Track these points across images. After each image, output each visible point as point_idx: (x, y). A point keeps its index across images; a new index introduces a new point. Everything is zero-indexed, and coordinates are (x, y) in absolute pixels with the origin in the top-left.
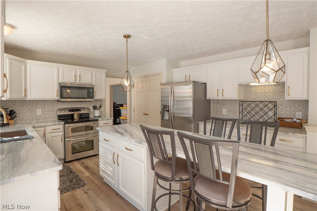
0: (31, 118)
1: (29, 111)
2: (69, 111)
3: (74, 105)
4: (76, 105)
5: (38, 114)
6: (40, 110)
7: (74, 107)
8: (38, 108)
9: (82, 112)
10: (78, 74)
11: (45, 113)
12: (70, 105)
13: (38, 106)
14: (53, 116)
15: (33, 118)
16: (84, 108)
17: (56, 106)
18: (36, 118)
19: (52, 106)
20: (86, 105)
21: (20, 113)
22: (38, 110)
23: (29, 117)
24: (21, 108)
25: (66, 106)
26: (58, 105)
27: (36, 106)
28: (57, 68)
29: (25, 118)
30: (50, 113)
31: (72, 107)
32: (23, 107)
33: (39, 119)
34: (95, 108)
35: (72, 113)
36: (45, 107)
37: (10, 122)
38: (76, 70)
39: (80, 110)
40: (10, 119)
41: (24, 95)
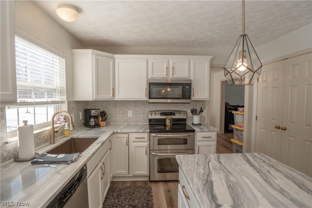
0: (123, 120)
1: (121, 112)
2: (162, 114)
3: (168, 107)
4: (170, 107)
5: (129, 116)
6: (131, 111)
7: (168, 109)
8: (130, 109)
9: (177, 116)
10: (171, 66)
11: (136, 116)
12: (163, 107)
13: (129, 107)
14: (145, 120)
15: (124, 120)
16: (180, 112)
17: (148, 107)
18: (128, 120)
19: (143, 107)
20: (183, 107)
21: (113, 114)
22: (129, 112)
23: (121, 119)
24: (114, 108)
25: (158, 109)
26: (150, 107)
27: (127, 107)
28: (146, 61)
29: (118, 119)
30: (142, 115)
31: (165, 109)
32: (115, 108)
33: (130, 122)
34: (194, 112)
35: (164, 117)
36: (136, 108)
37: (102, 123)
38: (168, 61)
39: (174, 114)
40: (102, 121)
41: (111, 95)
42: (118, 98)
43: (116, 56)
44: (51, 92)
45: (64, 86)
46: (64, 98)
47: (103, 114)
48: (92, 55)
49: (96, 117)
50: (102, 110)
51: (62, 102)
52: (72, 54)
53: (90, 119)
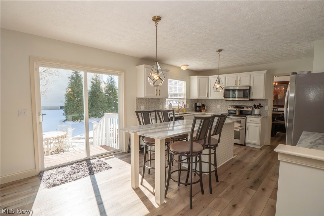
0: (214, 110)
1: (214, 105)
2: (235, 108)
5: (218, 108)
7: (241, 105)
10: (239, 79)
11: (222, 108)
12: (238, 103)
13: (218, 103)
16: (247, 107)
17: (229, 103)
18: (217, 110)
19: (226, 103)
22: (218, 105)
25: (234, 104)
26: (230, 103)
27: (217, 103)
28: (224, 78)
29: (212, 109)
30: (224, 108)
31: (239, 105)
33: (218, 111)
34: (255, 106)
35: (235, 109)
36: (222, 104)
37: (203, 110)
38: (237, 76)
39: (243, 108)
40: (203, 109)
41: (207, 96)
42: (210, 98)
43: (210, 76)
44: (180, 95)
45: (185, 92)
46: (185, 97)
47: (204, 106)
48: (197, 78)
49: (200, 107)
50: (203, 104)
51: (184, 99)
52: (190, 78)
53: (197, 107)
